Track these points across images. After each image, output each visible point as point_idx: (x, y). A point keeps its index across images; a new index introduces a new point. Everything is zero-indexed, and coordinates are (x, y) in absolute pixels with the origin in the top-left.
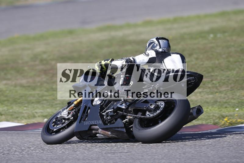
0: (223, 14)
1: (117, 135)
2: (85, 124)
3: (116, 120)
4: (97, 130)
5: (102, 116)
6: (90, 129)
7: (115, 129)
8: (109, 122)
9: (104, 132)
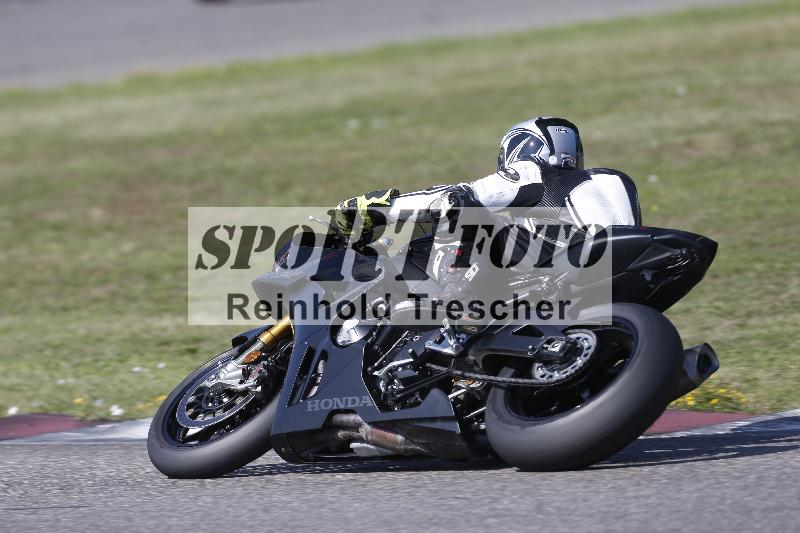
0: (389, 54)
1: (426, 445)
2: (310, 410)
3: (424, 393)
4: (356, 427)
5: (371, 381)
6: (330, 426)
7: (422, 425)
8: (397, 402)
9: (380, 436)
